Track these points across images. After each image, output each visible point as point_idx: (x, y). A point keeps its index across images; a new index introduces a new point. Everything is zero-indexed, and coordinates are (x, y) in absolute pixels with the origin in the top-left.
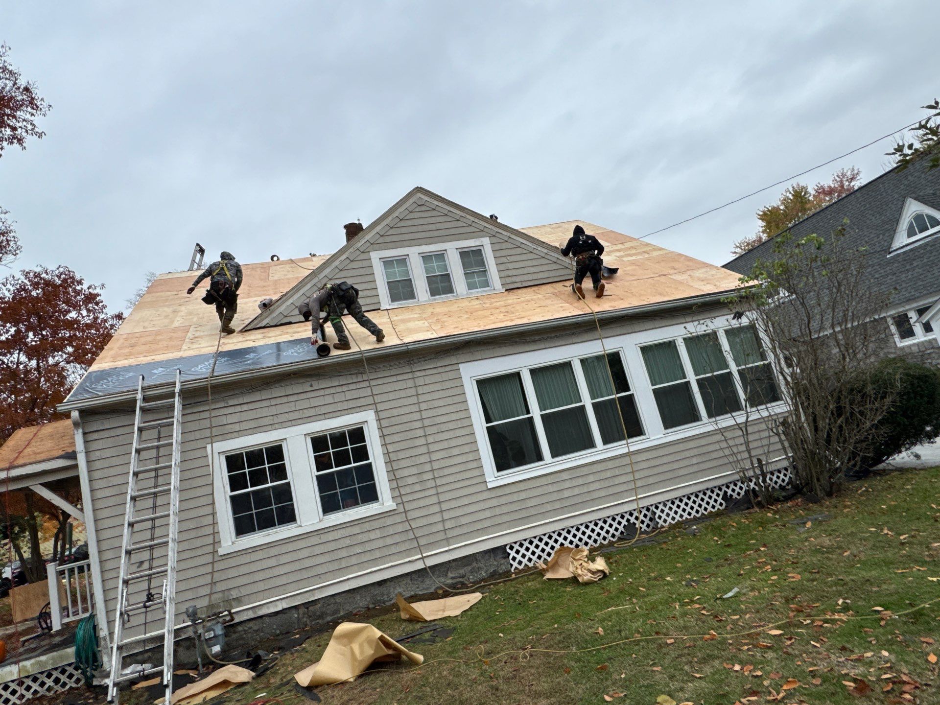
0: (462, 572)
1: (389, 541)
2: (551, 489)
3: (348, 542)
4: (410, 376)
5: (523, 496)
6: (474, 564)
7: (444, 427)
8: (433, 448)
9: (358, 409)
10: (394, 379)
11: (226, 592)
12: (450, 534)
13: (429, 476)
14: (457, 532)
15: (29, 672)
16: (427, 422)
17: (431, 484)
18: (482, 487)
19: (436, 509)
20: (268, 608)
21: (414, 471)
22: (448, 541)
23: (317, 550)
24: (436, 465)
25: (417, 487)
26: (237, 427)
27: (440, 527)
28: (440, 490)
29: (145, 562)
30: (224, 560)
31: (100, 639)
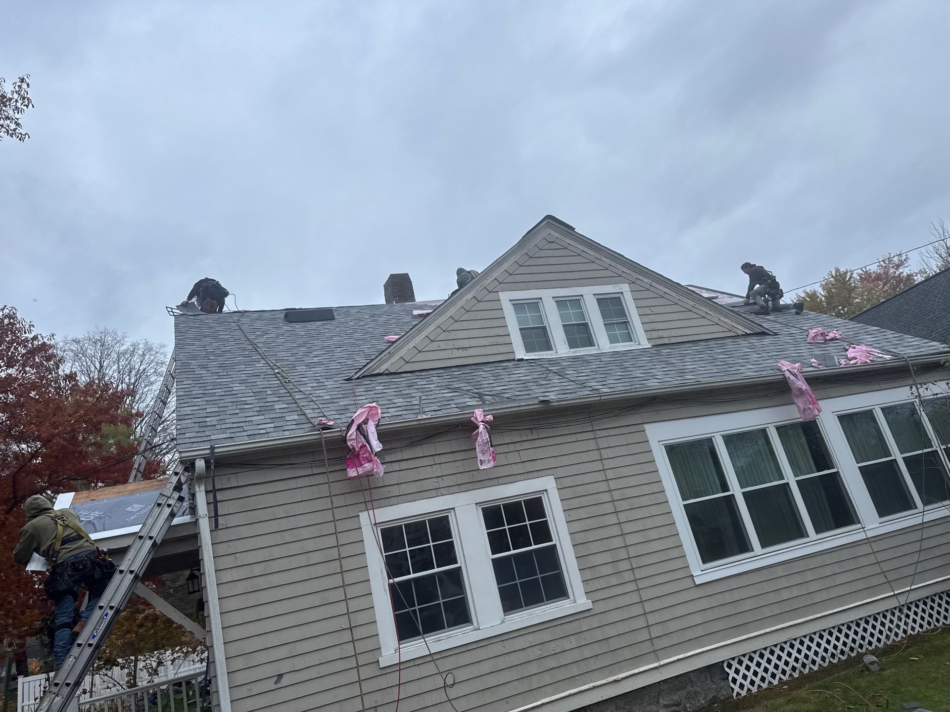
0: (676, 698)
1: (587, 652)
2: (767, 587)
3: (537, 652)
4: (590, 435)
5: (737, 595)
6: (689, 688)
7: (636, 502)
8: (627, 528)
9: (536, 474)
10: (573, 438)
12: (659, 644)
13: (624, 566)
14: (666, 642)
16: (617, 495)
17: (628, 576)
18: (688, 583)
19: (637, 610)
21: (607, 557)
22: (656, 653)
23: (502, 663)
24: (633, 552)
25: (614, 580)
27: (644, 635)
28: (641, 584)
29: (285, 676)
30: (387, 675)
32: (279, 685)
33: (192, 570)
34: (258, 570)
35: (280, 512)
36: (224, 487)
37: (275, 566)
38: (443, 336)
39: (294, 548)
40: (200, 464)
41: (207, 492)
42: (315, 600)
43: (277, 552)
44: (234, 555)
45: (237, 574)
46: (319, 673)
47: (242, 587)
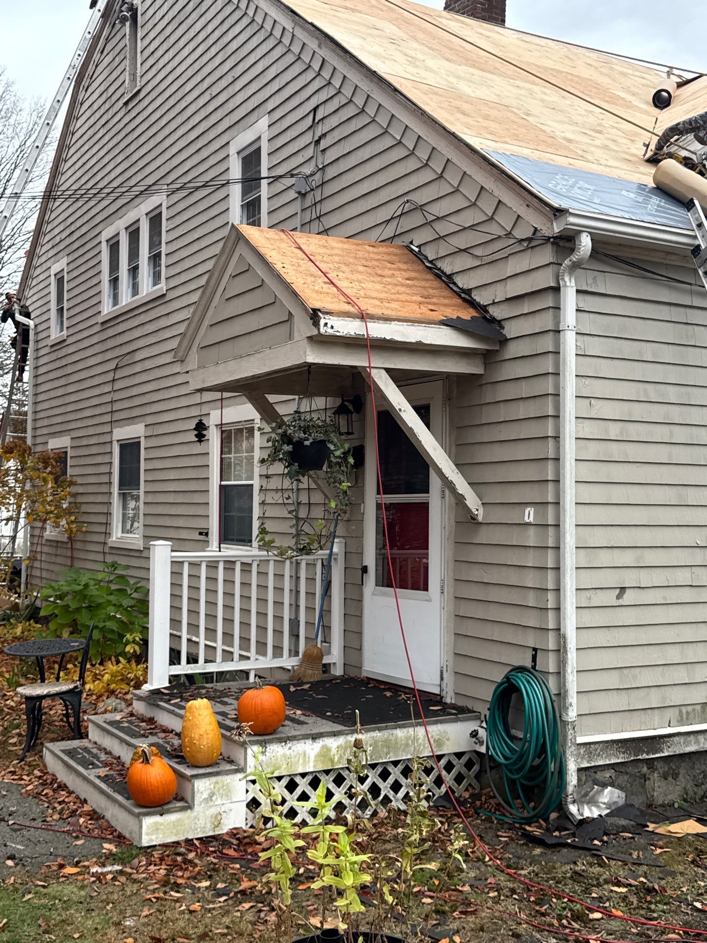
15: (332, 761)
29: (628, 591)
31: (565, 723)
32: (621, 602)
33: (343, 400)
34: (614, 431)
35: (648, 352)
36: (590, 289)
37: (635, 432)
39: (657, 413)
40: (585, 243)
41: (578, 291)
43: (638, 411)
44: (588, 401)
45: (590, 430)
46: (665, 598)
47: (593, 450)
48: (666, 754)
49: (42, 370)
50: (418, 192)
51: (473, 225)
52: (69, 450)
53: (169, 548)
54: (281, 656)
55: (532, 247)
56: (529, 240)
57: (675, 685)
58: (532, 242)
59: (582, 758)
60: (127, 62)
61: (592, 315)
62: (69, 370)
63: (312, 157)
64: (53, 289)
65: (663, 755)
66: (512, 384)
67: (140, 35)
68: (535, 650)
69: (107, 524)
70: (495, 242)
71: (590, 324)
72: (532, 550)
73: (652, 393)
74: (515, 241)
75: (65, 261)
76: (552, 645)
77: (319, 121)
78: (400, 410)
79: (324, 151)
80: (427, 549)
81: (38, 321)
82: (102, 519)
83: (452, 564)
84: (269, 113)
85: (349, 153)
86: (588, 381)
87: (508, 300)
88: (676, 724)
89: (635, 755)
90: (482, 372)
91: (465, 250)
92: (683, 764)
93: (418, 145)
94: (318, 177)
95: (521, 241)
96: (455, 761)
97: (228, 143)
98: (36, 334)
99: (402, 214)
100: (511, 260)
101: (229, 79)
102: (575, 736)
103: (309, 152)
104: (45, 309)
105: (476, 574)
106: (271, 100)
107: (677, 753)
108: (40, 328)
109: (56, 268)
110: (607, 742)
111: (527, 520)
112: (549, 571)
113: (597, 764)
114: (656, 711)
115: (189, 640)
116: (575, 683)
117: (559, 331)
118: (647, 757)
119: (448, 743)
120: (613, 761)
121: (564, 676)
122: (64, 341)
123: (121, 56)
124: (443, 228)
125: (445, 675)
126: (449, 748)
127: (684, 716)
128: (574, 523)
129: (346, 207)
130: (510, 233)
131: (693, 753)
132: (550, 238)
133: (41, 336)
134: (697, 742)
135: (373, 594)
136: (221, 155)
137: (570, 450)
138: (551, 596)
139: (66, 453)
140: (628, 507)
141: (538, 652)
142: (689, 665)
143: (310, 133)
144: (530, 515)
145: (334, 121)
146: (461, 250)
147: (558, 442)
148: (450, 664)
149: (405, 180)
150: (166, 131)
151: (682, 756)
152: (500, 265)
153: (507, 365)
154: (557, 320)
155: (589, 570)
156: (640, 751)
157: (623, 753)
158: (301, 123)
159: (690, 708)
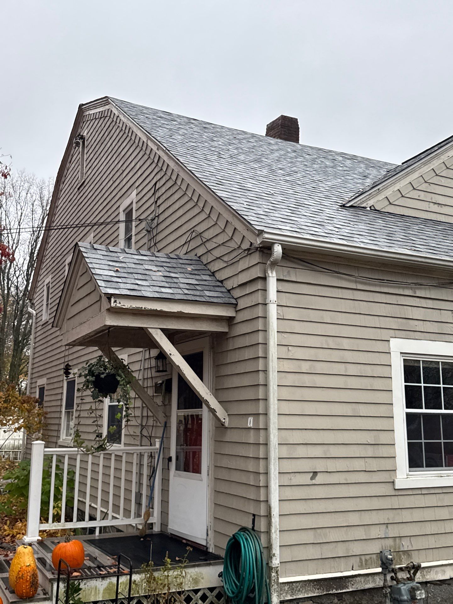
11: (397, 539)
20: (437, 573)
26: (420, 326)
29: (319, 474)
30: (399, 497)
31: (270, 569)
32: (314, 482)
34: (305, 367)
35: (327, 317)
36: (285, 279)
37: (320, 367)
38: (424, 187)
39: (335, 356)
40: (278, 250)
41: (277, 280)
42: (347, 410)
43: (322, 355)
44: (286, 348)
45: (288, 366)
46: (346, 480)
47: (291, 379)
48: (351, 590)
49: (38, 339)
50: (199, 226)
51: (223, 243)
52: (45, 386)
53: (43, 446)
54: (129, 517)
55: (250, 254)
56: (248, 250)
57: (355, 540)
58: (249, 251)
59: (286, 593)
60: (80, 167)
61: (287, 294)
62: (49, 338)
63: (154, 210)
64: (45, 293)
65: (348, 590)
66: (241, 338)
67: (85, 152)
68: (254, 515)
69: (59, 431)
70: (233, 251)
71: (286, 300)
72: (252, 446)
73: (331, 343)
74: (242, 251)
75: (50, 277)
76: (263, 512)
77: (157, 190)
78: (170, 354)
79: (159, 206)
80: (201, 445)
81: (38, 311)
82: (55, 428)
83: (213, 454)
84: (137, 188)
85: (170, 206)
86: (285, 335)
87: (240, 286)
88: (358, 568)
89: (327, 591)
90: (227, 331)
91: (219, 258)
92: (365, 597)
93: (200, 200)
94: (155, 221)
95: (245, 250)
96: (208, 593)
97: (119, 206)
98: (36, 319)
99: (191, 240)
100: (241, 262)
101: (121, 171)
102: (278, 578)
103: (153, 208)
104: (41, 304)
105: (225, 462)
106: (137, 182)
107: (359, 589)
108: (39, 315)
109: (47, 281)
110: (305, 581)
111: (249, 426)
112: (261, 460)
113: (298, 597)
114: (342, 559)
115: (90, 506)
116: (278, 540)
117: (266, 304)
118: (336, 592)
119: (202, 580)
120: (310, 595)
121: (270, 535)
122: (47, 322)
123: (78, 164)
124: (210, 246)
125: (209, 533)
126: (203, 585)
127: (364, 563)
128: (277, 427)
129: (168, 237)
130: (240, 247)
131: (371, 589)
132: (258, 248)
133: (39, 320)
134: (374, 581)
135: (174, 476)
136: (116, 213)
137: (274, 379)
138: (262, 477)
139: (44, 387)
140: (317, 417)
141: (256, 517)
142: (366, 527)
143: (153, 197)
144: (250, 422)
145: (163, 190)
146: (217, 258)
147: (266, 374)
148: (212, 525)
149: (193, 220)
150: (94, 203)
151: (364, 591)
152: (236, 265)
153: (240, 325)
154: (265, 297)
155: (290, 460)
156: (330, 588)
157: (318, 589)
158: (149, 192)
159: (368, 557)
